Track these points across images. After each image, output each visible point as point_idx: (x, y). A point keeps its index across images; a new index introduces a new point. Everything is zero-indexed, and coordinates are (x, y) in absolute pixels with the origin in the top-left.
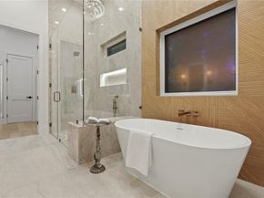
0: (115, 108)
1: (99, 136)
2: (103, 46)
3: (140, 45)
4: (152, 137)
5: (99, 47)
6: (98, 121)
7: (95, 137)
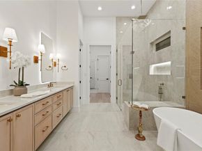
0: (161, 93)
1: (141, 116)
2: (152, 44)
3: (184, 42)
4: (177, 132)
5: (149, 45)
6: (140, 106)
7: (138, 116)
